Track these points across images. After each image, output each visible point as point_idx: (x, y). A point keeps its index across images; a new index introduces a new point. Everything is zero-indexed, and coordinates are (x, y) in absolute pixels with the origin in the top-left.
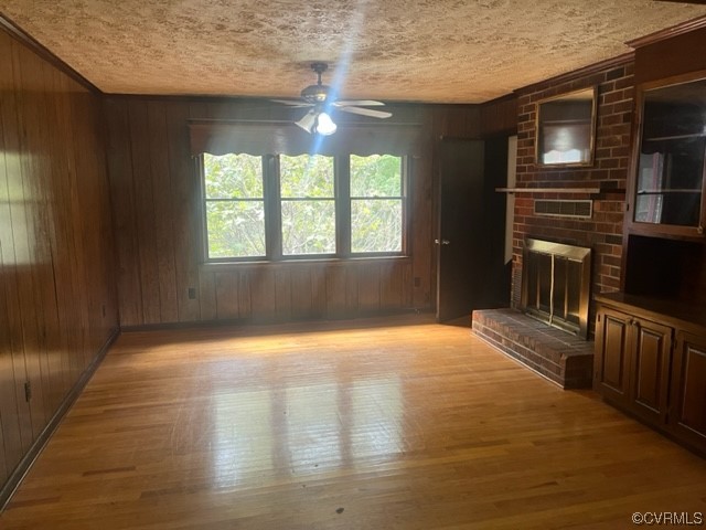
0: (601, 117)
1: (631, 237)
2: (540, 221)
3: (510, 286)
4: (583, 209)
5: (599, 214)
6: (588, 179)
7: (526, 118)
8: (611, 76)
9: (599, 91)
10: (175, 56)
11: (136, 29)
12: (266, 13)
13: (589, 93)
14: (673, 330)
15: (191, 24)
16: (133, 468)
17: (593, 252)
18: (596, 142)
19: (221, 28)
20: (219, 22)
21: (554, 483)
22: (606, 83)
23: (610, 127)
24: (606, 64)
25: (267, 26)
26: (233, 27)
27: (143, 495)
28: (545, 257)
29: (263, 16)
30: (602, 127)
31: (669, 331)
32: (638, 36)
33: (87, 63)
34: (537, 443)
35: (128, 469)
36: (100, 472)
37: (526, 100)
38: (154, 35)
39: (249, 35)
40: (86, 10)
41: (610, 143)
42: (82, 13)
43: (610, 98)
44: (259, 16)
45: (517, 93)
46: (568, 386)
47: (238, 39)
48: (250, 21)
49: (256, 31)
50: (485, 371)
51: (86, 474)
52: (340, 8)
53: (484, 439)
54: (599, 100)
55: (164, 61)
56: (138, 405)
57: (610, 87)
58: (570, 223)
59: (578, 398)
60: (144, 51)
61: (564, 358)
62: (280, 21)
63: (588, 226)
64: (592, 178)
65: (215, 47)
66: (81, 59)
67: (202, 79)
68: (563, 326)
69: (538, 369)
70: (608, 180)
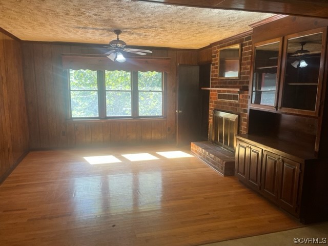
0: (243, 57)
1: (251, 110)
2: (220, 103)
3: (208, 131)
4: (235, 97)
5: (242, 100)
6: (238, 85)
7: (215, 56)
8: (247, 39)
9: (242, 46)
10: (50, 25)
11: (29, 14)
12: (86, 9)
13: (237, 46)
14: (262, 150)
15: (53, 12)
16: (26, 209)
17: (239, 117)
18: (240, 68)
19: (67, 14)
20: (65, 12)
21: (208, 214)
22: (244, 42)
23: (245, 62)
24: (244, 34)
25: (87, 14)
26: (72, 14)
27: (29, 220)
28: (221, 119)
29: (84, 10)
30: (243, 62)
31: (261, 150)
32: (253, 23)
33: (11, 28)
34: (205, 198)
35: (23, 210)
36: (10, 211)
37: (215, 49)
38: (38, 16)
39: (81, 17)
40: (4, 6)
41: (245, 69)
42: (3, 7)
43: (246, 49)
44: (83, 10)
45: (212, 45)
46: (226, 175)
47: (76, 19)
48: (79, 12)
49: (83, 16)
50: (192, 168)
51: (4, 211)
52: (117, 8)
53: (184, 197)
54: (242, 50)
55: (45, 27)
56: (32, 183)
57: (245, 45)
58: (231, 104)
59: (229, 180)
60: (35, 23)
61: (224, 162)
62: (93, 13)
63: (237, 105)
64: (239, 84)
65: (67, 22)
66: (8, 26)
67: (66, 35)
68: (227, 149)
69: (215, 167)
70: (245, 85)
